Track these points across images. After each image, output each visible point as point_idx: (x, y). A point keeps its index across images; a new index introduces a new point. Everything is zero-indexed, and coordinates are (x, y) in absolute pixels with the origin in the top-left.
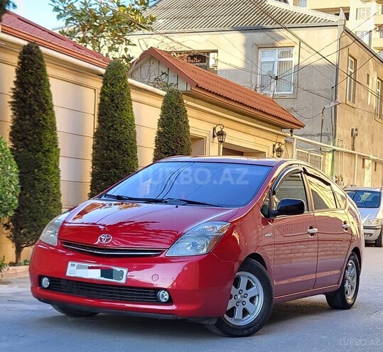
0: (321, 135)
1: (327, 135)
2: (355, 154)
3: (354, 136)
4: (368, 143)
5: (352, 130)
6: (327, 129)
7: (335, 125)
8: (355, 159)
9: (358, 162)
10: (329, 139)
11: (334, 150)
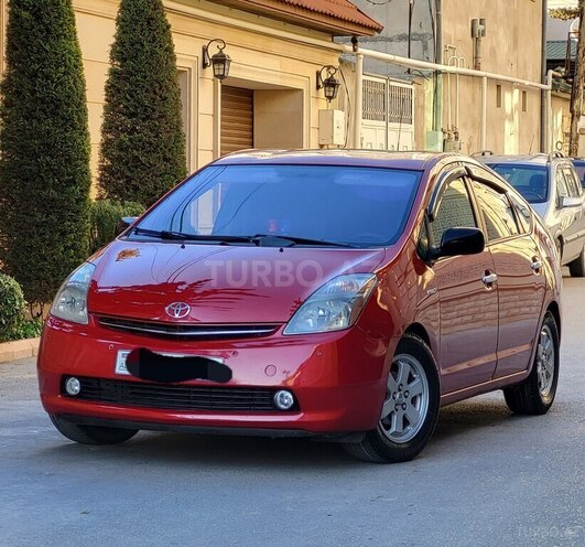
0: (409, 38)
1: (421, 37)
2: (481, 77)
3: (476, 36)
4: (506, 49)
5: (473, 21)
6: (422, 25)
7: (438, 16)
8: (481, 88)
9: (488, 93)
10: (425, 48)
11: (437, 73)
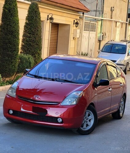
0: (96, 11)
1: (99, 11)
2: (112, 20)
3: (112, 11)
4: (119, 13)
5: (111, 7)
6: (99, 8)
7: (103, 6)
8: (112, 23)
9: (114, 24)
10: (100, 14)
11: (102, 20)
